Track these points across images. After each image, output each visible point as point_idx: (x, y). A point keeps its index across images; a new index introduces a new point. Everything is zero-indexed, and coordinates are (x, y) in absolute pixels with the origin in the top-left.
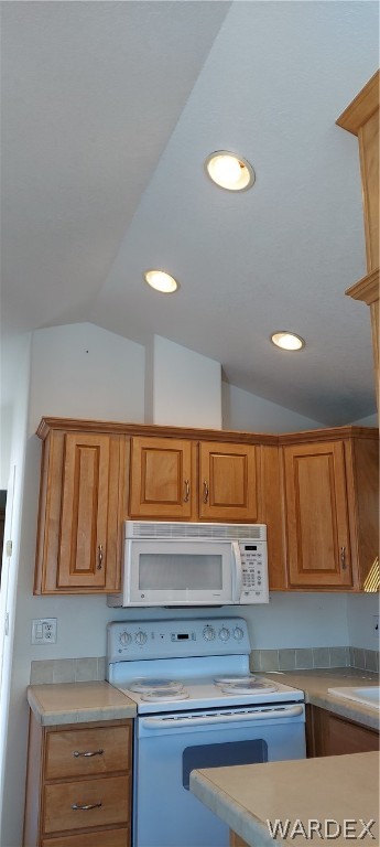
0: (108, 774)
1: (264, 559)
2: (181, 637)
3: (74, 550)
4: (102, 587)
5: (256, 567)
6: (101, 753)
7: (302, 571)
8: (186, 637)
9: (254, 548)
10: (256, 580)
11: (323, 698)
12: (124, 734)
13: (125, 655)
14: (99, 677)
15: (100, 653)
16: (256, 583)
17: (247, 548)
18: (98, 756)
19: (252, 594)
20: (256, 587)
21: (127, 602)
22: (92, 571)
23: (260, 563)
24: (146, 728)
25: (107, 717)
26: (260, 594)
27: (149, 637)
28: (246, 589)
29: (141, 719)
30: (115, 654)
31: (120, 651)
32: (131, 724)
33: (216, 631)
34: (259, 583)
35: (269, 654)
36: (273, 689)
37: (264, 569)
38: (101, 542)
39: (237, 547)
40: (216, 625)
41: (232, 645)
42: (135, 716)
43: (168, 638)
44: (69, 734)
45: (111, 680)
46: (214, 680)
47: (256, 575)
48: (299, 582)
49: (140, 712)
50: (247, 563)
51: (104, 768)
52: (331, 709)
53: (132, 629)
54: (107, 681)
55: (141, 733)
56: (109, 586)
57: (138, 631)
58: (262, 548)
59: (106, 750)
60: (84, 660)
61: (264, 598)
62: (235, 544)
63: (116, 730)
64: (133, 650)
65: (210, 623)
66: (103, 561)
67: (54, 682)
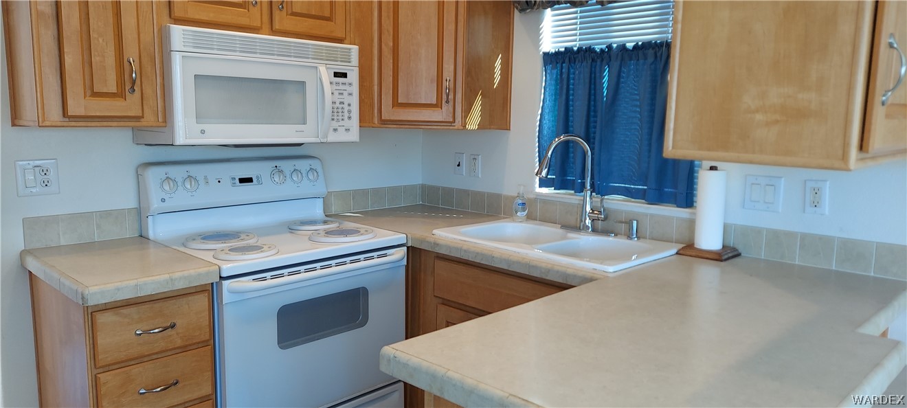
0: (184, 349)
1: (355, 89)
2: (242, 181)
3: (88, 63)
4: (138, 118)
5: (347, 99)
6: (173, 326)
7: (396, 104)
8: (249, 180)
9: (344, 75)
10: (346, 115)
11: (432, 240)
12: (202, 301)
13: (170, 204)
14: (129, 232)
15: (131, 203)
16: (346, 118)
17: (337, 75)
18: (169, 332)
19: (342, 130)
20: (346, 123)
21: (180, 139)
22: (120, 95)
23: (350, 94)
24: (233, 292)
25: (180, 285)
26: (351, 131)
27: (202, 182)
28: (335, 124)
29: (226, 283)
30: (155, 204)
31: (163, 200)
32: (210, 291)
33: (287, 173)
34: (350, 118)
35: (342, 195)
36: (370, 236)
37: (355, 101)
38: (131, 54)
39: (325, 74)
40: (286, 166)
41: (307, 187)
42: (218, 279)
43: (226, 181)
44: (125, 311)
45: (151, 235)
46: (291, 228)
47: (346, 108)
48: (393, 118)
49: (224, 275)
50: (336, 93)
51: (179, 343)
52: (443, 251)
53: (177, 172)
54: (143, 237)
55: (226, 297)
56: (149, 118)
57: (186, 175)
58: (354, 76)
59: (179, 322)
60: (106, 214)
61: (354, 135)
62: (322, 69)
63: (190, 298)
64: (182, 198)
65: (278, 163)
66: (138, 82)
67: (63, 243)
